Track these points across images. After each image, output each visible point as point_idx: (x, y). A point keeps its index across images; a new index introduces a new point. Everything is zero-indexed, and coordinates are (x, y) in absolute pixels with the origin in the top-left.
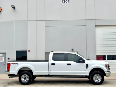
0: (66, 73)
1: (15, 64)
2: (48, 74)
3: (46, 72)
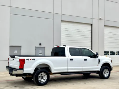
0: (83, 69)
1: (31, 59)
2: (66, 71)
3: (64, 69)
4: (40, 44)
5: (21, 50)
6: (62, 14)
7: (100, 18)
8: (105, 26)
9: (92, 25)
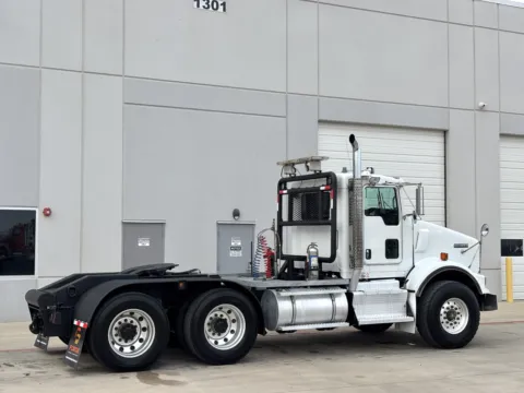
4: (236, 214)
5: (163, 235)
6: (321, 94)
7: (481, 104)
8: (502, 135)
9: (445, 132)
